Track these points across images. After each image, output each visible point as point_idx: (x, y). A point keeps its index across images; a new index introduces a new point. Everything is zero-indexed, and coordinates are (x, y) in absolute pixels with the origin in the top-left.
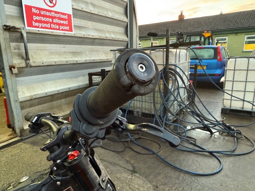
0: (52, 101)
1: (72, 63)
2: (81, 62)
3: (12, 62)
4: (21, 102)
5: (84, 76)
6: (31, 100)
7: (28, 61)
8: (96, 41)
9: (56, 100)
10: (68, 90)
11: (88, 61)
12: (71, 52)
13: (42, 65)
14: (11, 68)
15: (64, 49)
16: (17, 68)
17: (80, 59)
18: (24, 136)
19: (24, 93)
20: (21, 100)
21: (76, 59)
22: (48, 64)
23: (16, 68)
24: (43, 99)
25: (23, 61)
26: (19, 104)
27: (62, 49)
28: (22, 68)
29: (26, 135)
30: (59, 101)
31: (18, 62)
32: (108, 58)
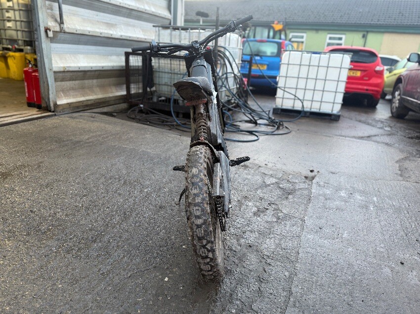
0: (84, 80)
1: (106, 36)
2: (116, 37)
3: (47, 24)
4: (55, 72)
5: (118, 55)
6: (64, 72)
7: (62, 25)
8: (134, 12)
9: (88, 79)
10: (101, 69)
11: (124, 38)
12: (105, 23)
13: (75, 32)
14: (47, 30)
15: (97, 17)
16: (53, 31)
17: (115, 33)
18: (57, 112)
19: (57, 62)
20: (55, 69)
21: (111, 32)
22: (82, 33)
23: (51, 31)
24: (75, 74)
25: (58, 25)
26: (53, 73)
27: (95, 17)
28: (57, 32)
29: (59, 111)
30: (90, 81)
31: (53, 25)
32: (146, 37)
